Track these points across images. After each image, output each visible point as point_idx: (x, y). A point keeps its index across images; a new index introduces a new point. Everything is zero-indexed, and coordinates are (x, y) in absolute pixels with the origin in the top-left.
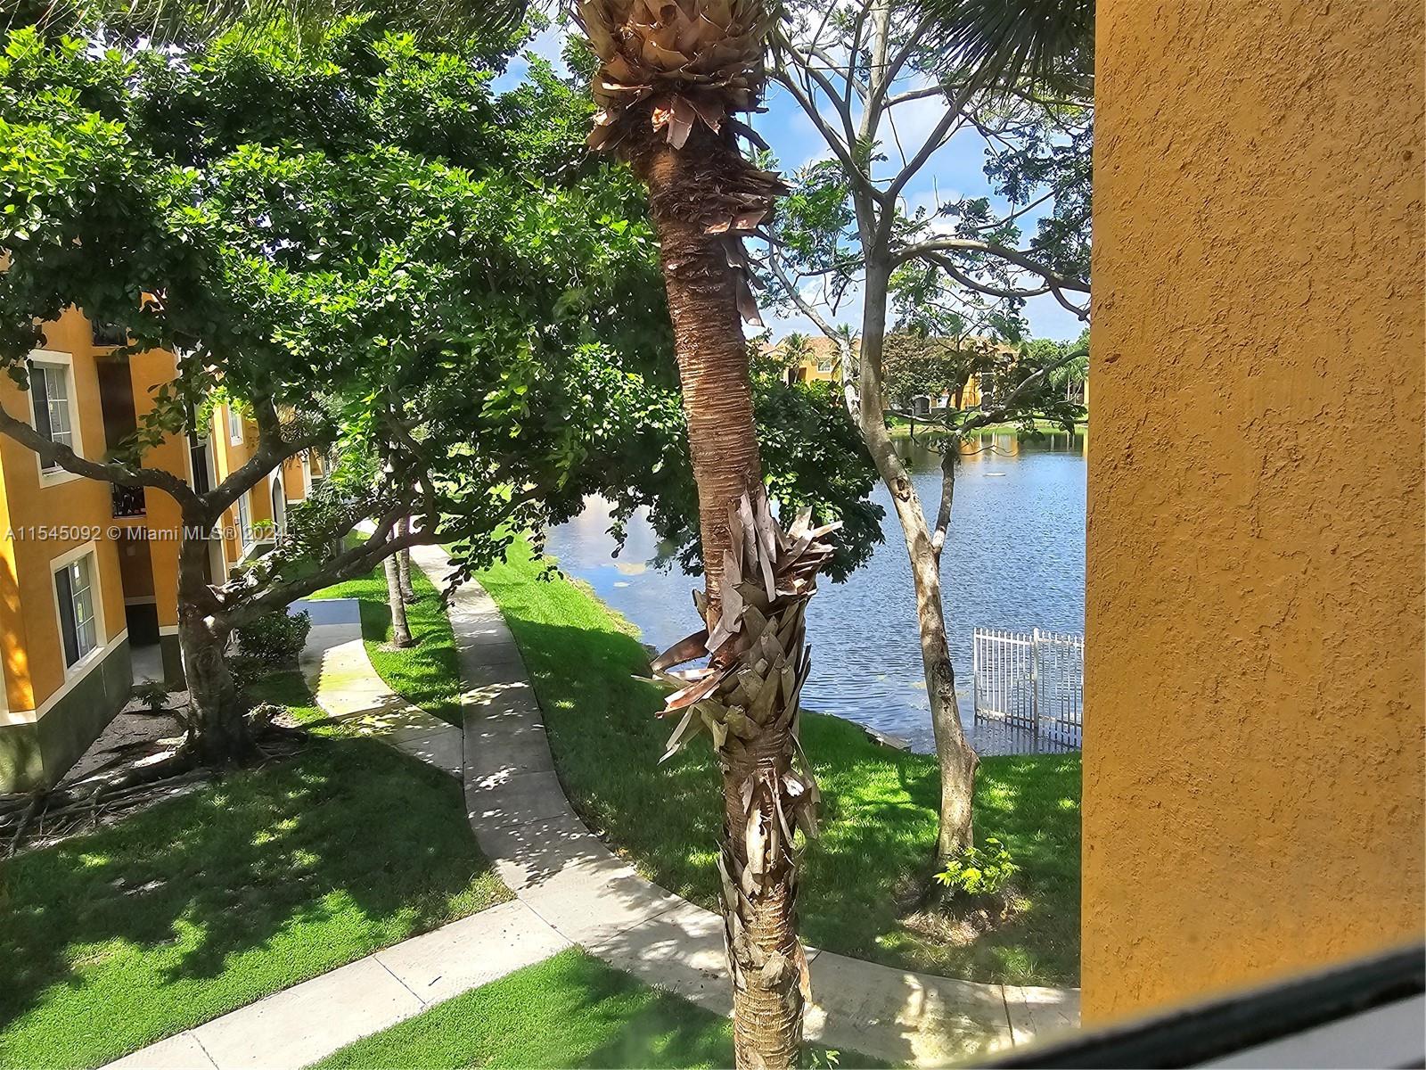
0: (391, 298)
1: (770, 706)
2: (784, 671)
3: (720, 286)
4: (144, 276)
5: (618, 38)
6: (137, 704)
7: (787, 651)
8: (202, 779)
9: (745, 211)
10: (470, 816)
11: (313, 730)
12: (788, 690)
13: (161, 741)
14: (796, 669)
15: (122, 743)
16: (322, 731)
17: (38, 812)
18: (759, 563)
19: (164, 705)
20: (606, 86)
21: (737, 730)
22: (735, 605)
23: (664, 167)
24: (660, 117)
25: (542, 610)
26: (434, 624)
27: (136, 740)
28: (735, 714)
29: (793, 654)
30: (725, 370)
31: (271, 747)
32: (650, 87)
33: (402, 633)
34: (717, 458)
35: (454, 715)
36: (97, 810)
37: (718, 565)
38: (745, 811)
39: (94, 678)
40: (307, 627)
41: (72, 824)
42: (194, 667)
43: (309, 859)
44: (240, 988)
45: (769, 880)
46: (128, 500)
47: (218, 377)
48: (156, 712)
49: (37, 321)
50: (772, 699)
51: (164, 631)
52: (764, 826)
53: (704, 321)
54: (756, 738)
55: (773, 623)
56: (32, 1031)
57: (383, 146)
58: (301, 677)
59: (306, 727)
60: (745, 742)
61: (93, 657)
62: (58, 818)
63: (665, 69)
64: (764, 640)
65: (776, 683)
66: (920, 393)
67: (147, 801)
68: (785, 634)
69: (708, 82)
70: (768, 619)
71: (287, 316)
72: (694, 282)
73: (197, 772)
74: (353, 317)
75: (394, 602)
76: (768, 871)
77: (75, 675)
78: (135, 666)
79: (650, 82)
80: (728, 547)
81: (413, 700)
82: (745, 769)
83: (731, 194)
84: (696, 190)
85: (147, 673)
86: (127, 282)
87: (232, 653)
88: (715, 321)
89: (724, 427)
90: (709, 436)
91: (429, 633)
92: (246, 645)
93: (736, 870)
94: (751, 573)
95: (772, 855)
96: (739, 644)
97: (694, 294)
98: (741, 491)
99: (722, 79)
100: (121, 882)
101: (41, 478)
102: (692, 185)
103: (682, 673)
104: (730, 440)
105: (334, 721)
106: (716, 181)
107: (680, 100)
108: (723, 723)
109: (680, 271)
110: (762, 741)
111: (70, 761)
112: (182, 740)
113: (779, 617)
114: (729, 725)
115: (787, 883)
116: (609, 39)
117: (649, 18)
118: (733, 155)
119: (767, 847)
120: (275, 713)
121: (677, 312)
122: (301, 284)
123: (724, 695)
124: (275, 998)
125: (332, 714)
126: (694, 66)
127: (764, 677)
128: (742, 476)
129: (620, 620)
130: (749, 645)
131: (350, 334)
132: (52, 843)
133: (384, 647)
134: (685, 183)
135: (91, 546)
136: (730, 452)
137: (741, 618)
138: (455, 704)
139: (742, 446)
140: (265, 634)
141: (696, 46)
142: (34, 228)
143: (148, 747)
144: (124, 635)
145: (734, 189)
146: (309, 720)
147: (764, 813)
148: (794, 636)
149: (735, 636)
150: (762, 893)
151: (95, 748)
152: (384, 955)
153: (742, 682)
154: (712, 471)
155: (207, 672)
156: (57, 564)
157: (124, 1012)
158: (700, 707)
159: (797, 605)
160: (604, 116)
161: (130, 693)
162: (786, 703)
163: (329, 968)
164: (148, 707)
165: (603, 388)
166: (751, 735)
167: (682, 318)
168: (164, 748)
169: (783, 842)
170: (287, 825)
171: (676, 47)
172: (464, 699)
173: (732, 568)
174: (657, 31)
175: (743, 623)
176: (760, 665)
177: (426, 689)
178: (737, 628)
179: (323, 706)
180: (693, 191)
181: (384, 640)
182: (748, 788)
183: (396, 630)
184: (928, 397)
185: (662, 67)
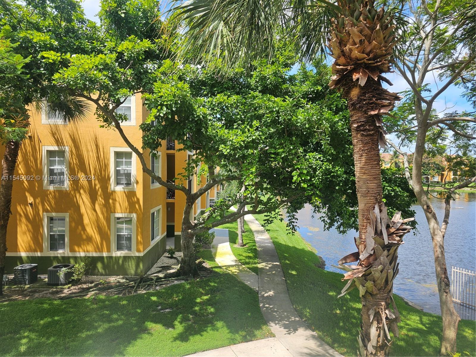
0: (254, 137)
1: (382, 283)
2: (389, 271)
3: (372, 132)
4: (189, 127)
5: (343, 51)
6: (167, 254)
7: (390, 264)
8: (183, 279)
9: (384, 106)
10: (261, 305)
11: (214, 269)
12: (390, 278)
13: (173, 266)
14: (393, 271)
15: (162, 265)
16: (216, 270)
17: (140, 282)
18: (381, 230)
19: (174, 256)
20: (338, 67)
21: (370, 290)
22: (371, 244)
23: (355, 93)
24: (355, 77)
25: (285, 239)
26: (250, 240)
27: (166, 265)
28: (369, 284)
29: (393, 265)
30: (372, 161)
31: (202, 272)
32: (353, 66)
33: (241, 242)
34: (367, 191)
35: (256, 270)
36: (155, 284)
37: (365, 229)
38: (371, 321)
39: (157, 245)
40: (214, 236)
41: (148, 287)
42: (184, 245)
43: (212, 310)
44: (191, 348)
45: (378, 349)
46: (171, 194)
47: (202, 159)
48: (172, 257)
49: (160, 140)
50: (384, 281)
51: (176, 233)
52: (378, 328)
53: (365, 144)
54: (376, 294)
55: (386, 252)
56: (135, 348)
57: (254, 92)
58: (211, 252)
59: (212, 268)
60: (371, 294)
61: (158, 239)
62: (145, 285)
63: (358, 60)
64: (382, 258)
65: (385, 275)
66: (426, 175)
67: (168, 284)
68: (390, 257)
69: (374, 63)
70: (384, 250)
71: (224, 142)
72: (363, 131)
73: (181, 277)
74: (242, 143)
75: (239, 232)
76: (378, 346)
77: (153, 243)
78: (167, 243)
79: (353, 65)
80: (370, 223)
81: (244, 264)
82: (372, 305)
83: (379, 101)
84: (366, 100)
85: (170, 245)
86: (184, 129)
87: (194, 242)
88: (369, 144)
89: (370, 181)
90: (364, 183)
91: (249, 243)
92: (197, 240)
93: (365, 343)
94: (378, 234)
95: (381, 339)
96: (371, 259)
97: (362, 135)
98: (375, 204)
99: (379, 62)
100: (160, 307)
101: (151, 186)
102: (365, 98)
103: (350, 266)
104: (373, 185)
105: (220, 267)
106: (374, 96)
107: (363, 70)
108: (364, 287)
109: (358, 127)
110: (378, 296)
111: (149, 269)
112: (178, 267)
113: (389, 250)
114: (367, 288)
115: (385, 352)
116: (340, 52)
117: (354, 44)
118: (380, 88)
119: (379, 336)
120: (204, 262)
121: (355, 141)
122: (228, 133)
123: (366, 277)
124: (200, 353)
125: (220, 265)
126: (370, 59)
127: (381, 272)
128: (376, 199)
129: (310, 246)
130: (376, 259)
131: (241, 148)
132: (143, 292)
133: (236, 246)
134: (362, 98)
135: (160, 207)
136: (372, 190)
137: (373, 249)
138: (256, 267)
139: (377, 188)
140: (202, 238)
141: (371, 52)
142: (164, 113)
143: (169, 268)
144: (165, 233)
145: (380, 99)
146: (213, 266)
147: (378, 323)
148: (394, 258)
149: (371, 255)
150: (375, 354)
151: (155, 266)
152: (233, 347)
153: (373, 273)
154: (365, 196)
155: (188, 247)
156: (152, 211)
157: (159, 348)
158: (355, 280)
159: (396, 247)
160: (336, 77)
161: (165, 251)
162: (389, 283)
163: (217, 347)
164: (170, 256)
165: (316, 168)
166: (375, 293)
167: (357, 143)
168: (173, 269)
169: (385, 335)
170: (206, 297)
171: (363, 53)
172: (260, 266)
173: (371, 230)
174: (357, 48)
175: (374, 251)
176: (380, 267)
177: (247, 260)
178: (372, 252)
179: (217, 262)
180: (365, 100)
181: (235, 243)
182: (372, 312)
183: (239, 240)
184: (429, 177)
185: (357, 59)
